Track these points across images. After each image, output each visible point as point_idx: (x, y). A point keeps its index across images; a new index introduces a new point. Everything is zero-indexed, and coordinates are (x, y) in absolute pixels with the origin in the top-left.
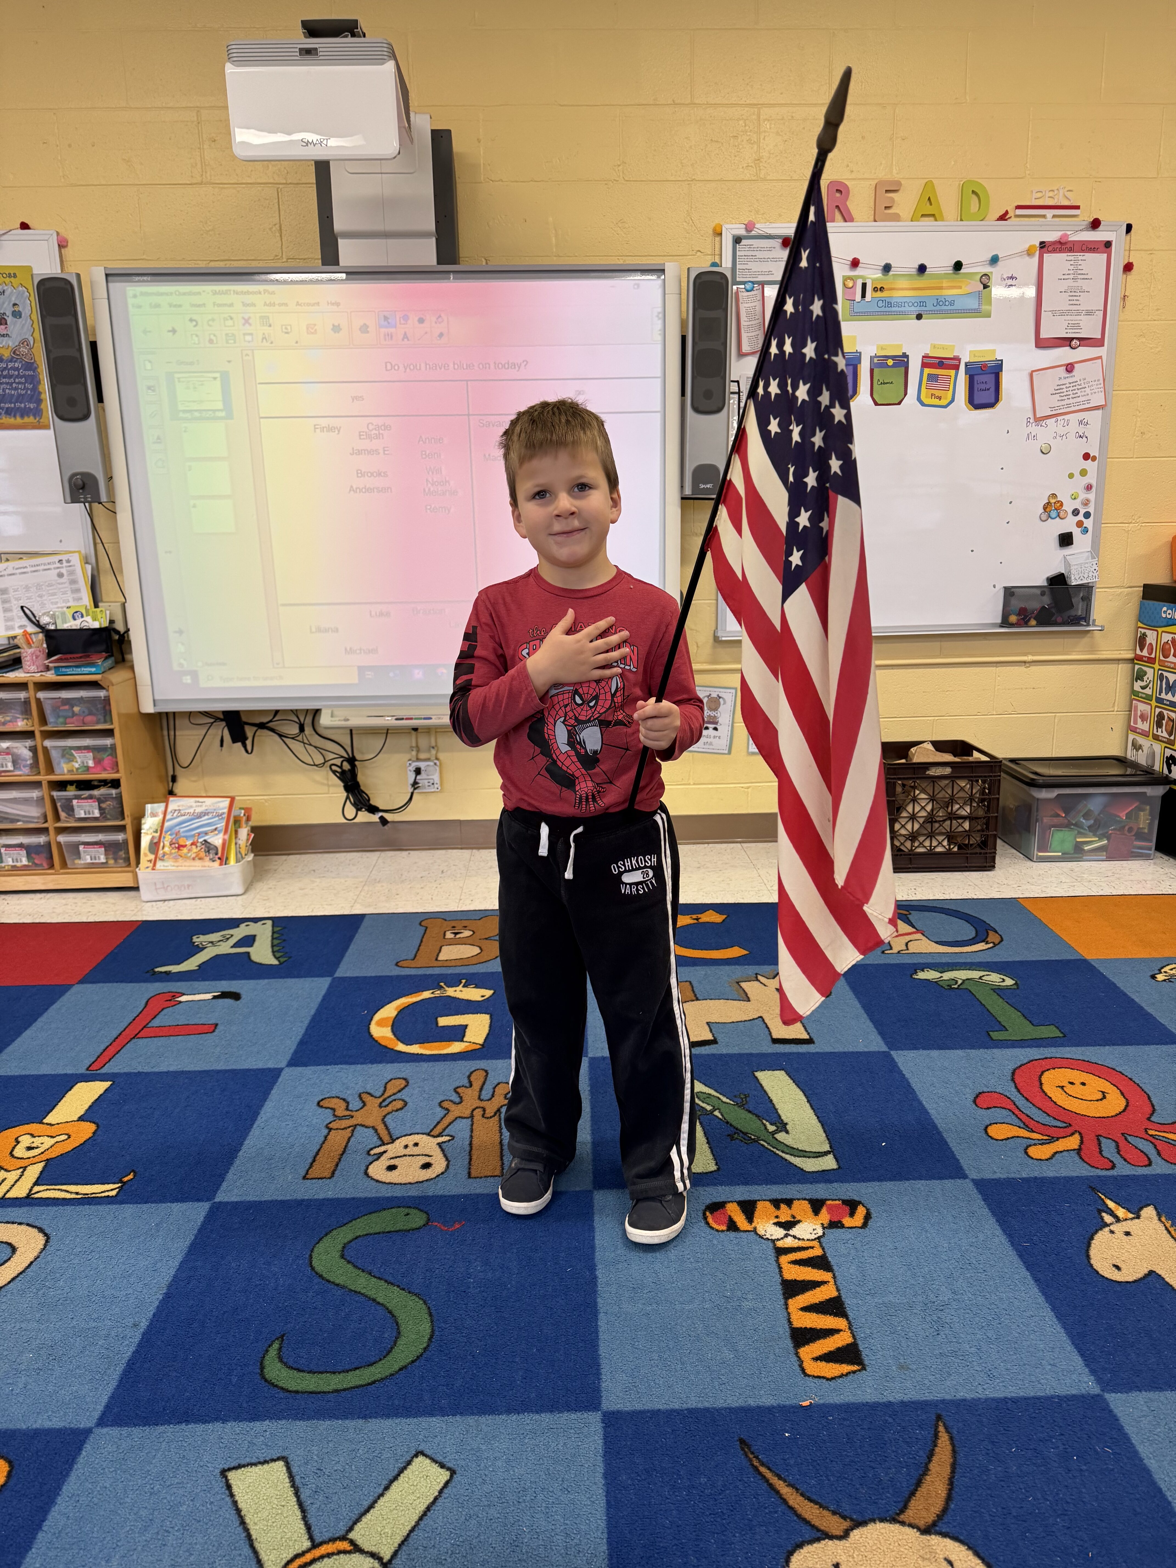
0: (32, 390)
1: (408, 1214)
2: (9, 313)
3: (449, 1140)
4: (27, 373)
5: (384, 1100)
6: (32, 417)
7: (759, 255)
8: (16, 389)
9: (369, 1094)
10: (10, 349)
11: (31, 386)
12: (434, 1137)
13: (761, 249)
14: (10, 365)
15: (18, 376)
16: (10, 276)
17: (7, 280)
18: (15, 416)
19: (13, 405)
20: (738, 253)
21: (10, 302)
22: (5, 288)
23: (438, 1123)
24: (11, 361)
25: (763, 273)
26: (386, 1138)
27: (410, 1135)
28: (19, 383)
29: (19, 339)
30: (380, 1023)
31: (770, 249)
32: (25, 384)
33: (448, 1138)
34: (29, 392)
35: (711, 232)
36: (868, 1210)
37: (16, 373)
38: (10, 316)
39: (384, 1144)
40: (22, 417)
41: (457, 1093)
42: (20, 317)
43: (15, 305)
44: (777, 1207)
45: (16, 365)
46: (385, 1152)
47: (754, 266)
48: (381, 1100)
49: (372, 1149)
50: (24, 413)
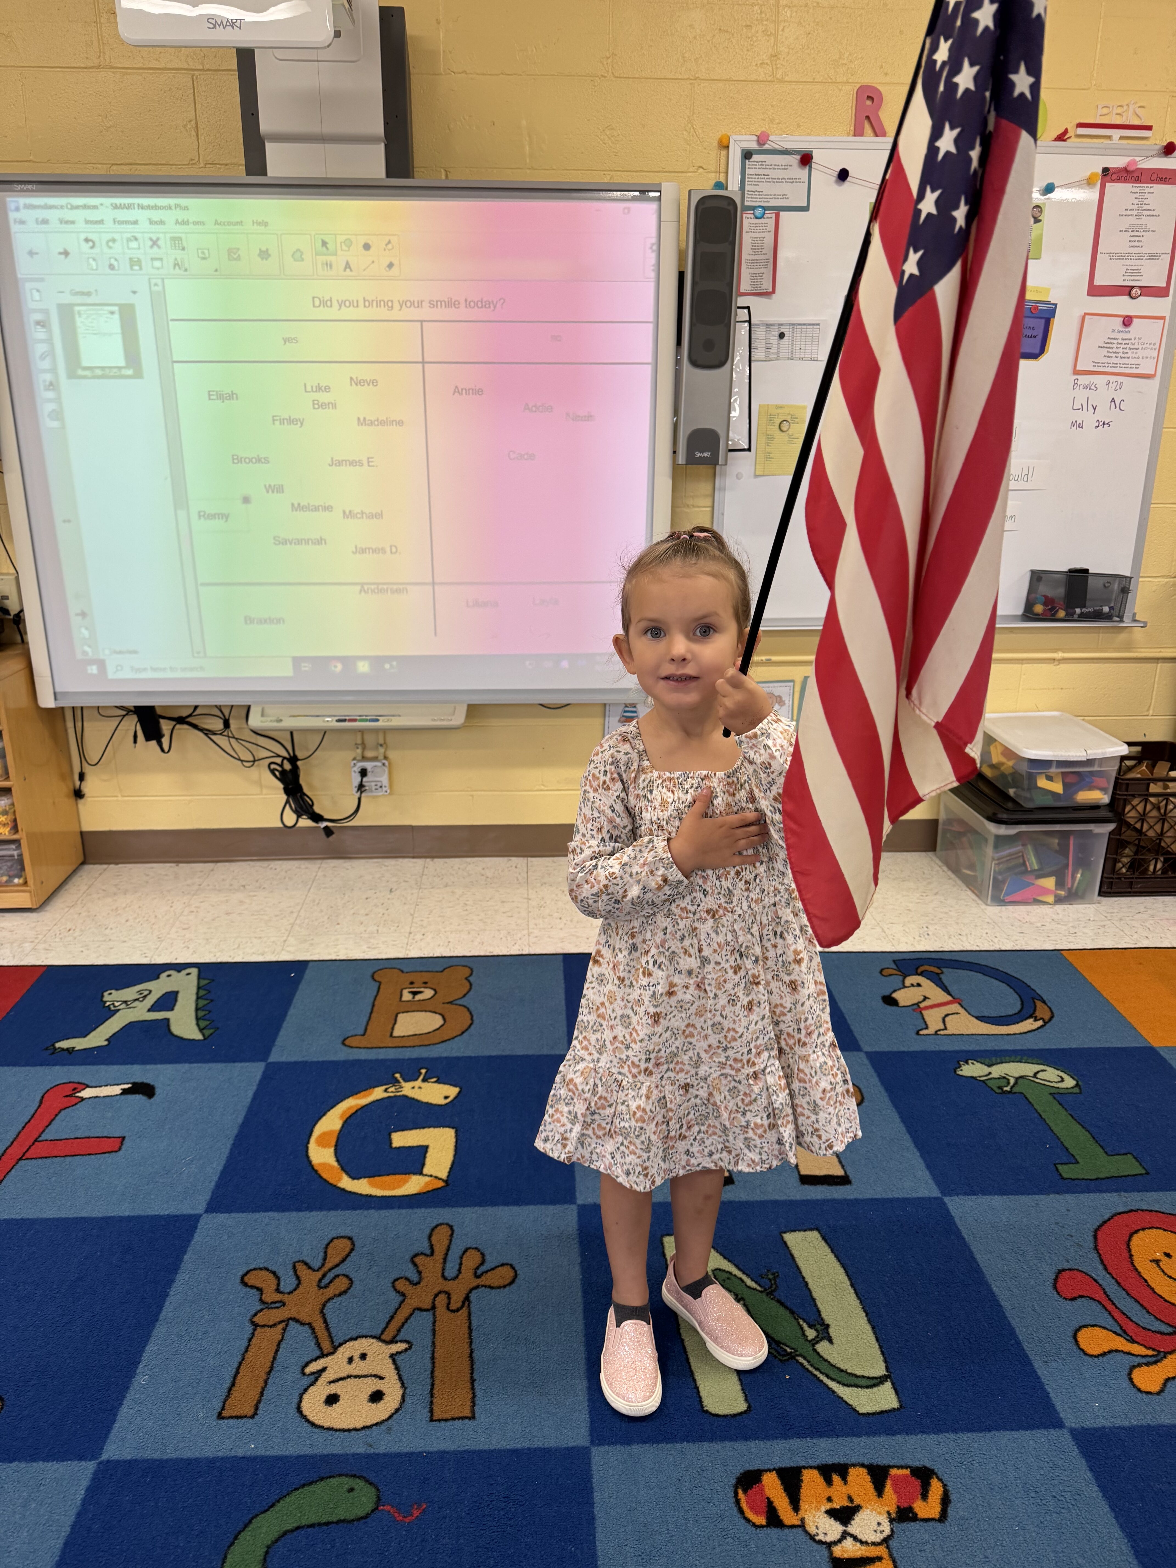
1: (351, 1490)
3: (406, 1350)
5: (324, 1276)
7: (773, 174)
9: (306, 1264)
12: (387, 1343)
13: (776, 167)
20: (748, 171)
23: (392, 1317)
25: (776, 197)
26: (326, 1346)
27: (356, 1339)
30: (321, 1143)
31: (786, 167)
33: (404, 1346)
35: (715, 144)
36: (945, 1486)
39: (323, 1355)
41: (415, 1265)
44: (829, 1482)
46: (324, 1369)
47: (766, 188)
48: (319, 1274)
49: (307, 1364)
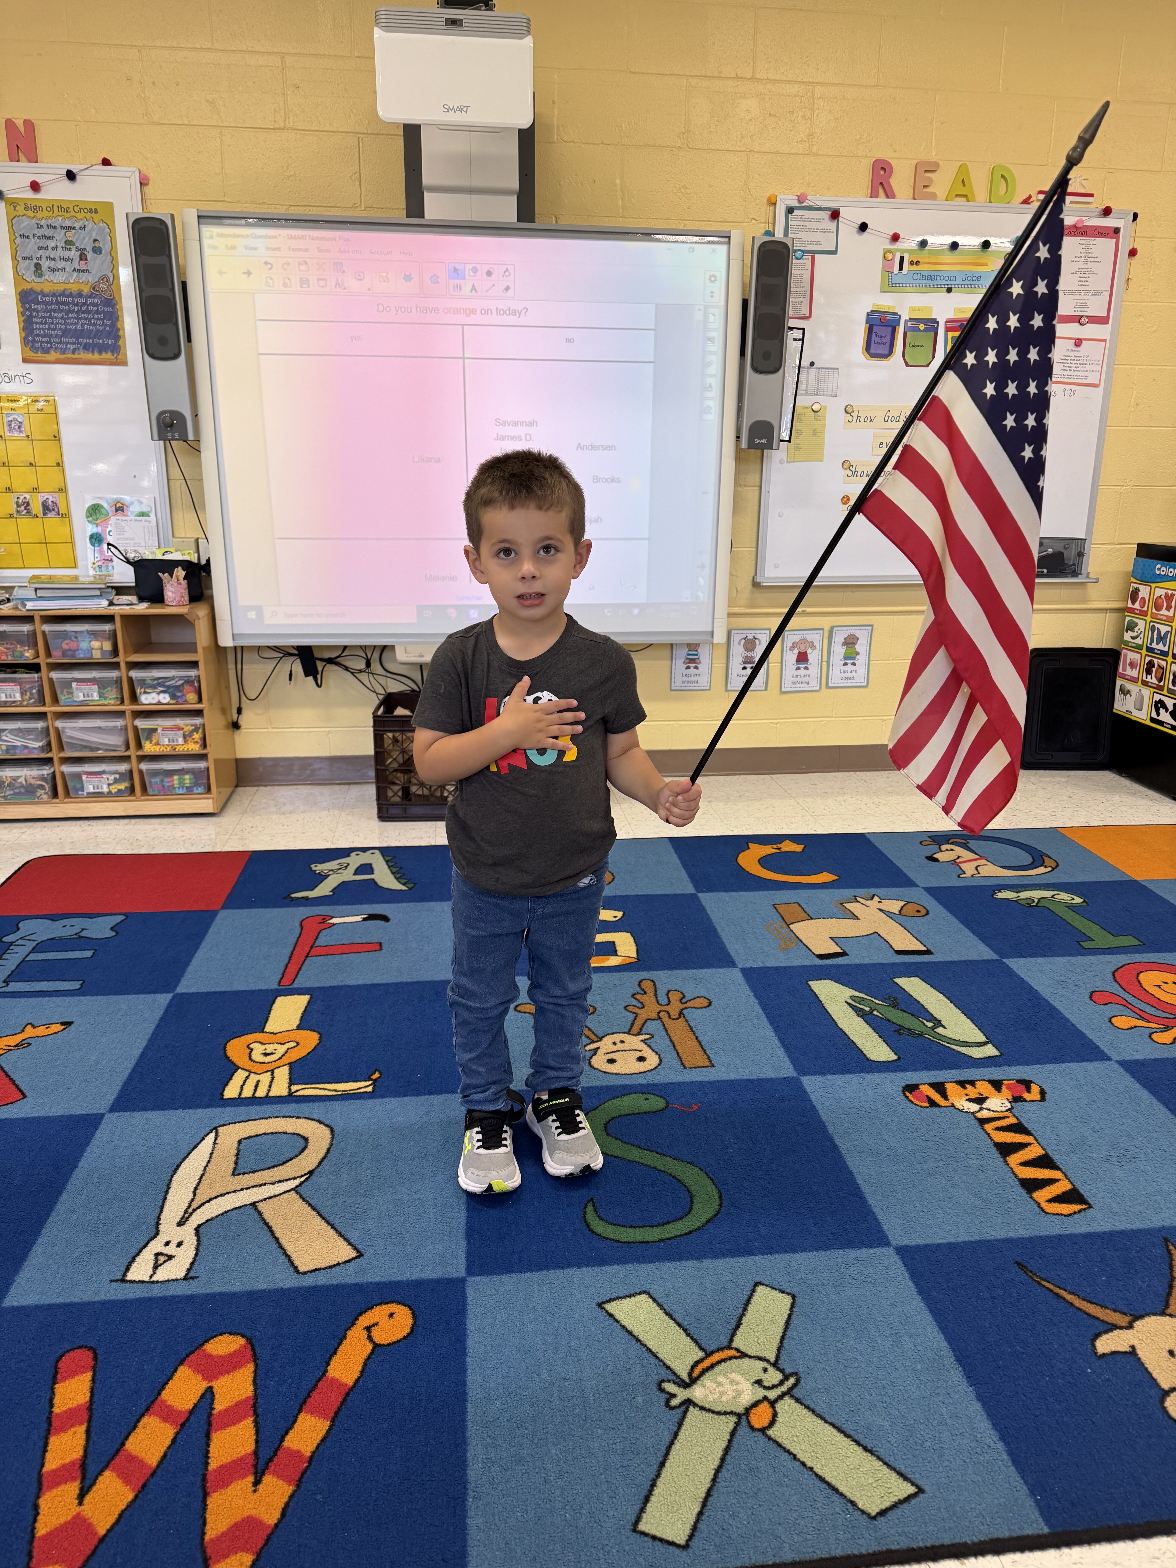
0: (110, 326)
1: (647, 1098)
2: (89, 249)
3: (651, 1038)
4: (106, 309)
6: (109, 353)
7: (810, 225)
8: (94, 325)
10: (90, 284)
11: (109, 323)
12: (635, 1035)
13: (812, 220)
14: (89, 301)
15: (97, 312)
16: (91, 211)
17: (89, 215)
18: (93, 352)
19: (91, 341)
20: (790, 223)
21: (90, 238)
22: (86, 223)
23: (633, 1024)
24: (90, 297)
25: (812, 243)
26: (593, 1037)
27: (613, 1034)
28: (98, 319)
29: (99, 275)
31: (821, 220)
32: (103, 320)
33: (648, 1036)
34: (107, 328)
35: (765, 201)
36: (1040, 1087)
37: (95, 308)
38: (91, 252)
39: (594, 1042)
40: (100, 352)
41: (636, 999)
42: (101, 253)
43: (95, 240)
44: (964, 1087)
45: (96, 301)
46: (598, 1048)
47: (805, 236)
50: (102, 349)
